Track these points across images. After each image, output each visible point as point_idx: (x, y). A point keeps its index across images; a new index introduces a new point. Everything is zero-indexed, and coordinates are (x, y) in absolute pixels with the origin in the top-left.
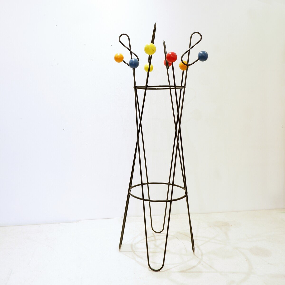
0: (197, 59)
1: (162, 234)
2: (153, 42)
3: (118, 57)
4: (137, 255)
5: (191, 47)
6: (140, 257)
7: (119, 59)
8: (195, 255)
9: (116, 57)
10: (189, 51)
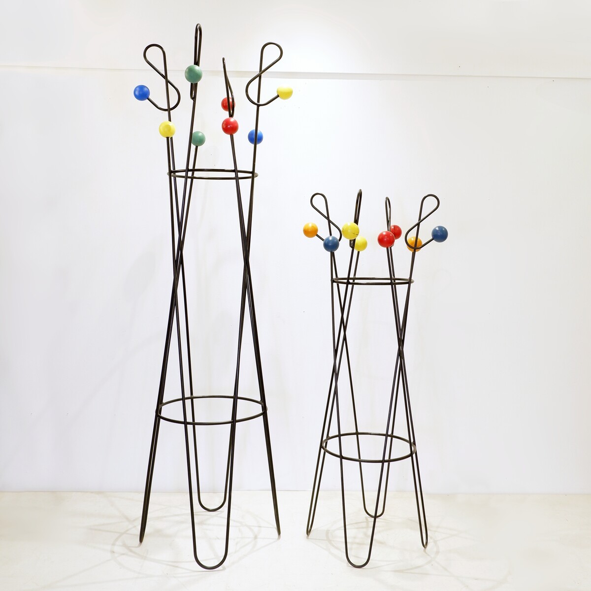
0: (431, 238)
1: (381, 520)
2: (356, 221)
3: (310, 230)
4: (333, 546)
5: (422, 218)
6: (337, 548)
7: (311, 232)
8: (425, 552)
9: (306, 229)
10: (418, 225)
